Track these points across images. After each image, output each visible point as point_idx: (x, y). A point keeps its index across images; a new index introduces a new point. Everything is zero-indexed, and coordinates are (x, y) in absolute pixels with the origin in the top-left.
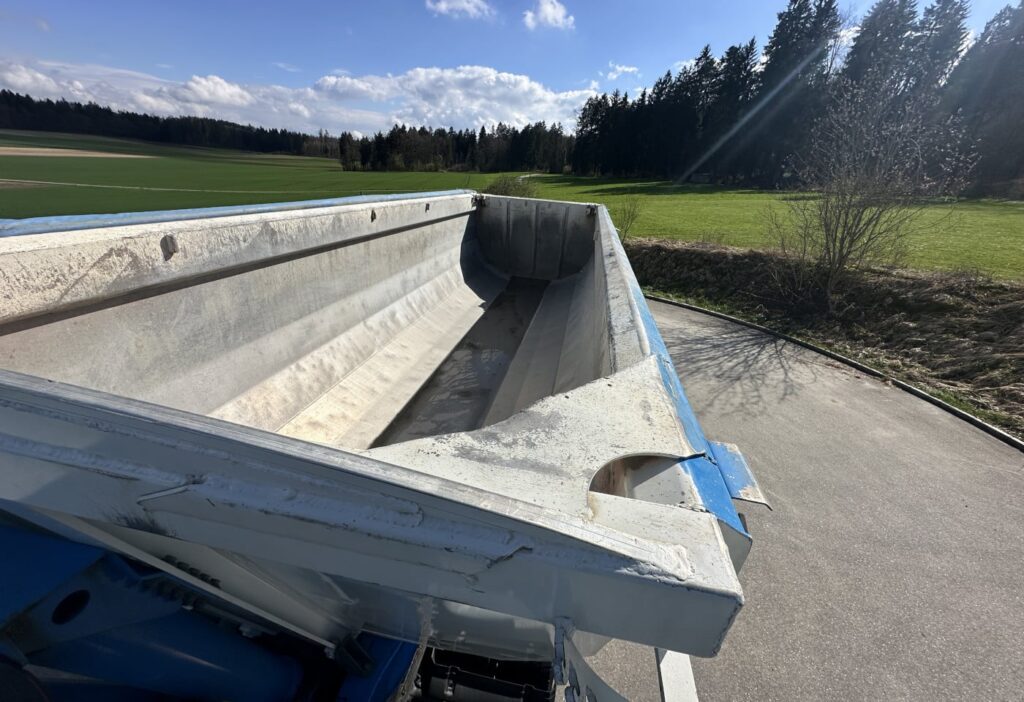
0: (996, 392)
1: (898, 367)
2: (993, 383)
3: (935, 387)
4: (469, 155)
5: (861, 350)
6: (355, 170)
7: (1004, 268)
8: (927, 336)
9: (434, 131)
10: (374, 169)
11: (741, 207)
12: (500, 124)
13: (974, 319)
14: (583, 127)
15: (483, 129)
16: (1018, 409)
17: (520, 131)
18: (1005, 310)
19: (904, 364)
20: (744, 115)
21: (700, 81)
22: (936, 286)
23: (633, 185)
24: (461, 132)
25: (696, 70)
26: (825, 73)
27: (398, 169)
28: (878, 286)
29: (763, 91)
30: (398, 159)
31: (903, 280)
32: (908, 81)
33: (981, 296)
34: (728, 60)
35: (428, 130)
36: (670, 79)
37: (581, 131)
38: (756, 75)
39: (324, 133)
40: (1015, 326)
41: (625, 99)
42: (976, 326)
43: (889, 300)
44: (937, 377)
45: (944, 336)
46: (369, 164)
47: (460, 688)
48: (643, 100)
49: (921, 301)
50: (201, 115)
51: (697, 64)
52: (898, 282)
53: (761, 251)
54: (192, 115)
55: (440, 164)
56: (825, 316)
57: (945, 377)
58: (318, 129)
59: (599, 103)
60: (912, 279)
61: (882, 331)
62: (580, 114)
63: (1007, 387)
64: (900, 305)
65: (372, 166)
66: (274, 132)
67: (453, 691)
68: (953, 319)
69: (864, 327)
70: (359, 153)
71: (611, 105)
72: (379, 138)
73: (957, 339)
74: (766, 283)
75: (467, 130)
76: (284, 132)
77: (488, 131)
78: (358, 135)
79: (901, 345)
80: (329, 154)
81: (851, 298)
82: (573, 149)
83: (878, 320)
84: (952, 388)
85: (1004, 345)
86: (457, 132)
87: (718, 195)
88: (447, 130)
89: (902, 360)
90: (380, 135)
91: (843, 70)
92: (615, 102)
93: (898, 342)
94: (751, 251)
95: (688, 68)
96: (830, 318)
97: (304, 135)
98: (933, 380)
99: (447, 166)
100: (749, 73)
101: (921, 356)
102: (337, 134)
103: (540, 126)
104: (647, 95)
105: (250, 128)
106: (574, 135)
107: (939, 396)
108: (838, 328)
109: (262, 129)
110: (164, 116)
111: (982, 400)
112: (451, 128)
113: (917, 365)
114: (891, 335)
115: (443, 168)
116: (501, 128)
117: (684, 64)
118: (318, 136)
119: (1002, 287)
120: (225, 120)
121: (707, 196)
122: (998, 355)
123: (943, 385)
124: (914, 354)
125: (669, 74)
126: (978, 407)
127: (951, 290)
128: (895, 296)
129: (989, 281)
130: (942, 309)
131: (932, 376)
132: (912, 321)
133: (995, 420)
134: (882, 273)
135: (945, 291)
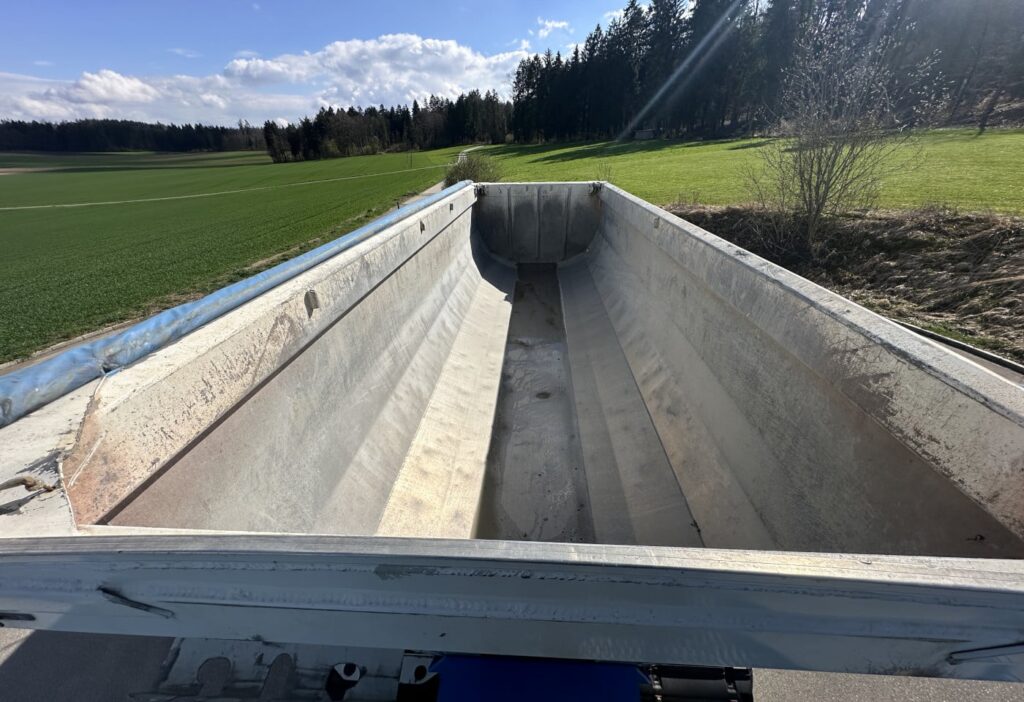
0: (979, 318)
1: (888, 305)
2: (975, 310)
3: (925, 320)
4: (405, 134)
5: (850, 293)
6: (286, 161)
7: (962, 198)
8: (909, 272)
9: (364, 111)
10: (307, 158)
11: (696, 161)
12: (433, 96)
13: (948, 252)
14: (520, 92)
15: (416, 104)
16: (1002, 332)
17: (455, 102)
18: (974, 240)
19: (892, 302)
20: (679, 65)
21: (631, 33)
22: (908, 224)
23: (580, 148)
24: (392, 109)
25: (626, 21)
26: (753, 14)
27: (334, 156)
28: (855, 230)
29: (695, 39)
30: (331, 145)
31: (878, 222)
32: (829, 16)
33: (952, 228)
34: (656, 8)
35: (357, 110)
36: (600, 34)
37: (518, 96)
38: (686, 22)
39: (244, 124)
40: (986, 254)
41: (558, 59)
42: (950, 258)
43: (868, 242)
44: (923, 310)
45: (924, 271)
46: (301, 154)
47: (667, 680)
48: (576, 58)
49: (896, 240)
50: (100, 117)
51: (626, 15)
52: (873, 224)
53: (738, 207)
54: (90, 118)
55: (376, 146)
56: (810, 264)
57: (930, 310)
58: (237, 121)
59: (533, 64)
60: (886, 219)
61: (865, 273)
62: (514, 78)
63: (989, 313)
64: (878, 246)
65: (304, 155)
66: (188, 127)
67: (661, 684)
68: (929, 254)
69: (848, 270)
70: (287, 143)
71: (544, 66)
72: (306, 123)
73: (936, 273)
74: (749, 238)
75: (399, 106)
76: (199, 127)
77: (421, 106)
78: (283, 123)
79: (886, 284)
80: (254, 147)
81: (832, 245)
82: (512, 116)
83: (861, 262)
84: (940, 320)
85: (979, 273)
86: (389, 110)
87: (667, 151)
88: (378, 109)
89: (889, 298)
90: (307, 121)
91: (769, 9)
92: (548, 64)
93: (882, 282)
94: (729, 208)
95: (617, 21)
96: (815, 265)
97: (223, 128)
98: (921, 314)
99: (384, 148)
100: (679, 21)
101: (905, 293)
102: (259, 124)
103: (474, 95)
104: (580, 53)
105: (159, 126)
106: (512, 102)
107: (930, 328)
108: (824, 274)
109: (174, 126)
110: (56, 121)
111: (968, 328)
112: (382, 106)
113: (904, 301)
114: (874, 276)
115: (380, 150)
116: (435, 101)
117: (614, 16)
118: (238, 127)
119: (968, 218)
120: (129, 120)
121: (658, 152)
122: (975, 284)
123: (931, 317)
124: (899, 292)
125: (598, 28)
126: (966, 334)
127: (922, 227)
128: (872, 238)
129: (955, 214)
130: (918, 245)
131: (919, 311)
132: (891, 260)
133: (984, 344)
134: (857, 217)
135: (918, 228)
